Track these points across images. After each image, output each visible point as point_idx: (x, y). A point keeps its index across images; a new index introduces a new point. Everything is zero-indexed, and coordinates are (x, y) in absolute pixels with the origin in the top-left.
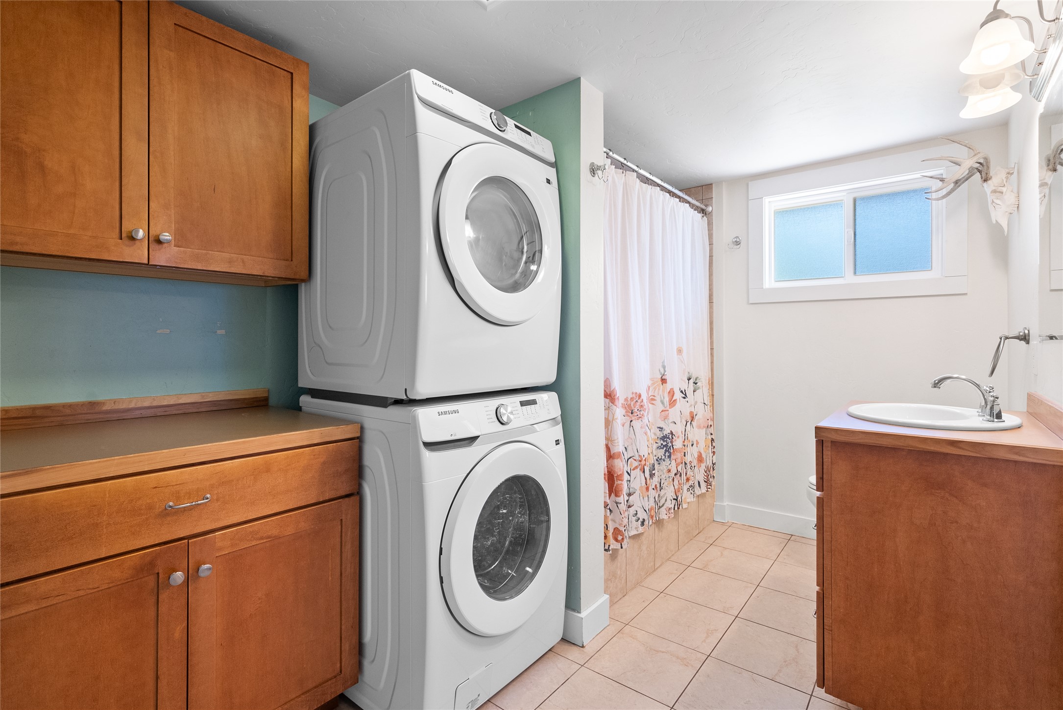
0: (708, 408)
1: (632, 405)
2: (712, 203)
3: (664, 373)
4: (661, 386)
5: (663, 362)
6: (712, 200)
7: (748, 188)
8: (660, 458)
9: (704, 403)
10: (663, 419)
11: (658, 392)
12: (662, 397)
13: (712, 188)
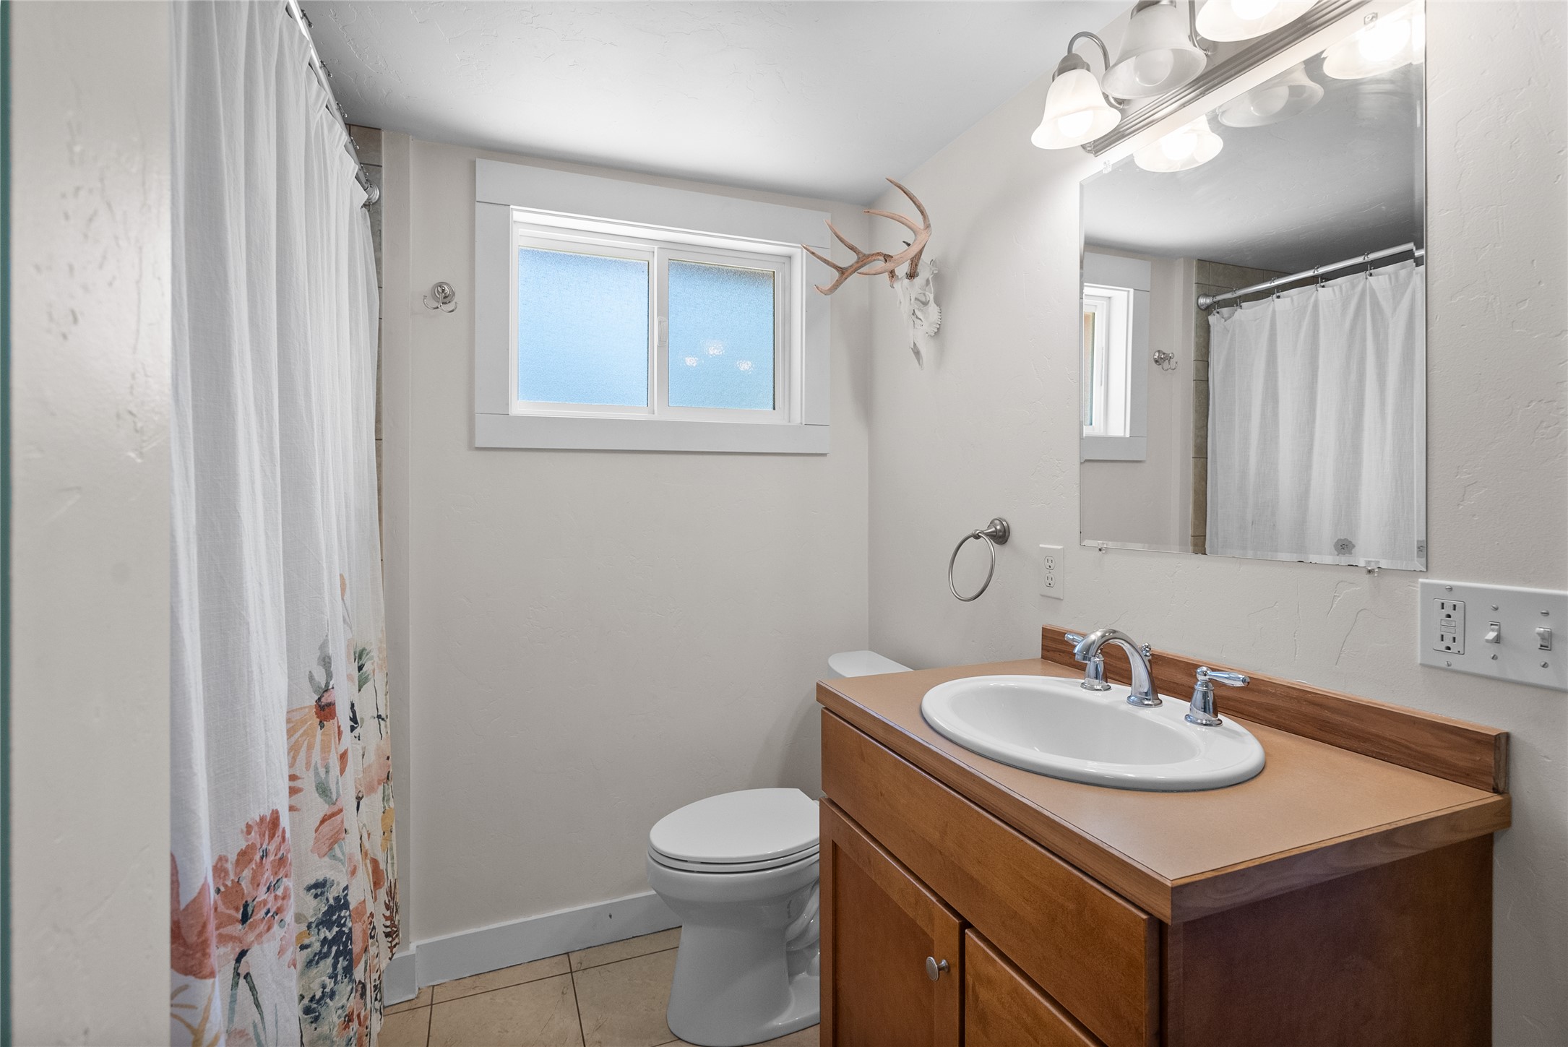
0: (386, 726)
1: (245, 884)
2: (380, 178)
3: (327, 684)
4: (319, 732)
5: (323, 646)
6: (380, 172)
7: (475, 175)
8: (318, 995)
9: (379, 717)
10: (325, 849)
11: (309, 757)
12: (322, 771)
13: (379, 141)
